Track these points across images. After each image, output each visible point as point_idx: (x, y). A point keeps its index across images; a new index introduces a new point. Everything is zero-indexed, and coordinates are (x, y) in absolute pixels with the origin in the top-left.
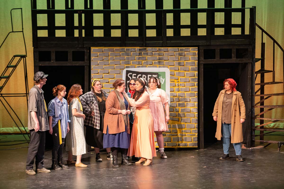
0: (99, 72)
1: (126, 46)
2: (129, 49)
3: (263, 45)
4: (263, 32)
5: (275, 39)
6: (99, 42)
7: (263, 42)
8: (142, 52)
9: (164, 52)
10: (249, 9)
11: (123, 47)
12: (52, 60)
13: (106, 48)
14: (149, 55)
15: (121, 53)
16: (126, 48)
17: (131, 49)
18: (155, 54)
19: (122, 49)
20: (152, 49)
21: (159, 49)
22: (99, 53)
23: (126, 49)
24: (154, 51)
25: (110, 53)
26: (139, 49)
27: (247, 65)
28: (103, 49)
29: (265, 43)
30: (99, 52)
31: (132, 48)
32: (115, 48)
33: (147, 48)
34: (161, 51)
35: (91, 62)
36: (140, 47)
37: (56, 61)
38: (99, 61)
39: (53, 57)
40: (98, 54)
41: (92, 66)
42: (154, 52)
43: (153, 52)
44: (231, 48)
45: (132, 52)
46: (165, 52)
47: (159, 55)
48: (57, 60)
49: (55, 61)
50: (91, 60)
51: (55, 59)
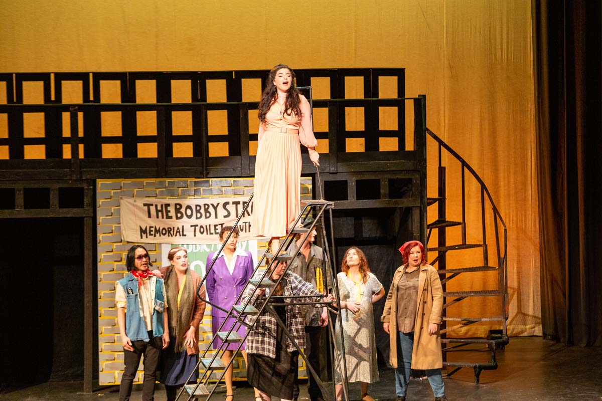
0: (114, 229)
1: (167, 175)
2: (173, 183)
3: (442, 171)
4: (442, 146)
5: (466, 160)
6: (114, 169)
7: (442, 166)
8: (200, 189)
9: (245, 188)
10: (413, 100)
11: (162, 178)
12: (18, 207)
13: (129, 181)
14: (214, 193)
15: (158, 190)
16: (167, 180)
17: (179, 183)
18: (226, 191)
19: (161, 183)
20: (220, 181)
21: (234, 181)
22: (113, 191)
23: (168, 182)
24: (225, 185)
25: (137, 191)
26: (195, 182)
27: (411, 211)
28: (123, 182)
29: (445, 167)
30: (113, 189)
31: (181, 181)
32: (145, 181)
33: (211, 180)
34: (238, 186)
35: (98, 209)
36: (196, 178)
37: (25, 208)
38: (113, 208)
39: (20, 199)
40: (110, 192)
41: (100, 219)
42: (224, 188)
43: (222, 187)
44: (377, 178)
45: (180, 189)
46: (247, 188)
47: (235, 194)
48: (28, 205)
49: (23, 207)
50: (98, 206)
51: (23, 204)
